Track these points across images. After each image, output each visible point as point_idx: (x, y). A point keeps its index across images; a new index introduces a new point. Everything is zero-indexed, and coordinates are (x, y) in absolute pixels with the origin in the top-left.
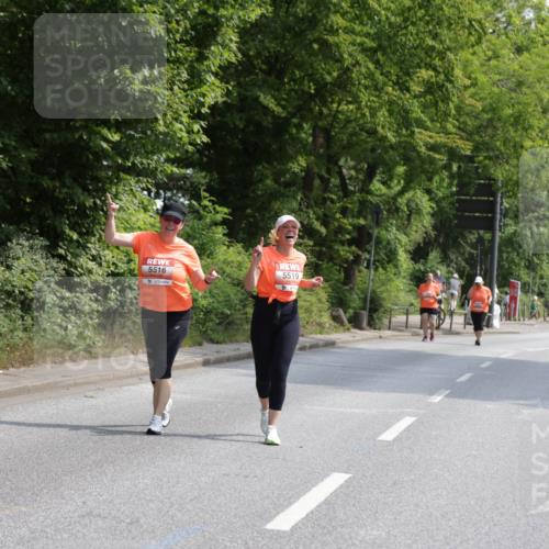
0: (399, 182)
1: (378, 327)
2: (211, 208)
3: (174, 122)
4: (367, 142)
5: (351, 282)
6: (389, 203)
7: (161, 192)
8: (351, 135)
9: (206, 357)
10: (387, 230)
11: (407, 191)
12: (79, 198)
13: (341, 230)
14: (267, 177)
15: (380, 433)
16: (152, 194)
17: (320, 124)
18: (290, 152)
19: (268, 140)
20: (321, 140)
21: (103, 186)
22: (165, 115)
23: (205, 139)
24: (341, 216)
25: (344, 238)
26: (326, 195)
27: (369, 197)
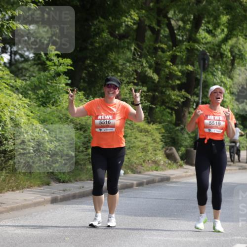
0: (223, 30)
5: (182, 122)
6: (214, 50)
9: (54, 195)
10: (213, 75)
11: (230, 39)
13: (171, 76)
14: (103, 31)
18: (123, 6)
24: (171, 64)
25: (174, 84)
26: (157, 46)
27: (196, 46)
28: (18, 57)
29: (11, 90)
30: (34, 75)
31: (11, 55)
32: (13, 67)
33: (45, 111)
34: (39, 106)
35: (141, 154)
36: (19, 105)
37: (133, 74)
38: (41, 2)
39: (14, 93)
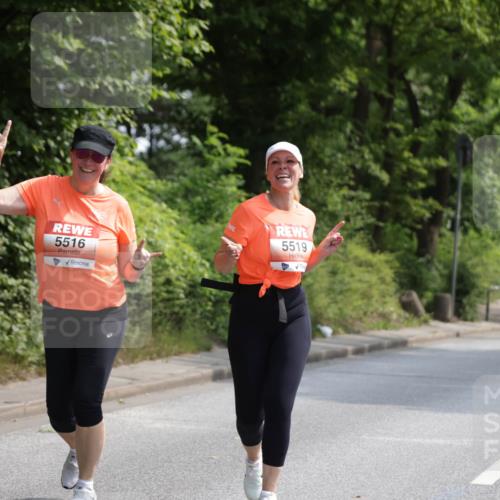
1: (469, 317)
2: (220, 149)
3: (161, 23)
4: (447, 45)
5: (428, 252)
7: (146, 127)
8: (423, 34)
9: (218, 368)
12: (23, 139)
13: (411, 175)
14: (299, 101)
15: (475, 475)
16: (133, 131)
17: (377, 18)
18: (333, 62)
19: (299, 47)
20: (378, 44)
21: (59, 120)
22: (147, 12)
23: (207, 47)
24: (411, 155)
25: (415, 188)
26: (388, 125)
27: (453, 126)
28: (162, 143)
29: (150, 197)
30: (186, 172)
31: (151, 141)
32: (154, 161)
33: (204, 230)
34: (194, 223)
35: (360, 302)
36: (162, 221)
37: (347, 172)
38: (198, 55)
39: (155, 200)
